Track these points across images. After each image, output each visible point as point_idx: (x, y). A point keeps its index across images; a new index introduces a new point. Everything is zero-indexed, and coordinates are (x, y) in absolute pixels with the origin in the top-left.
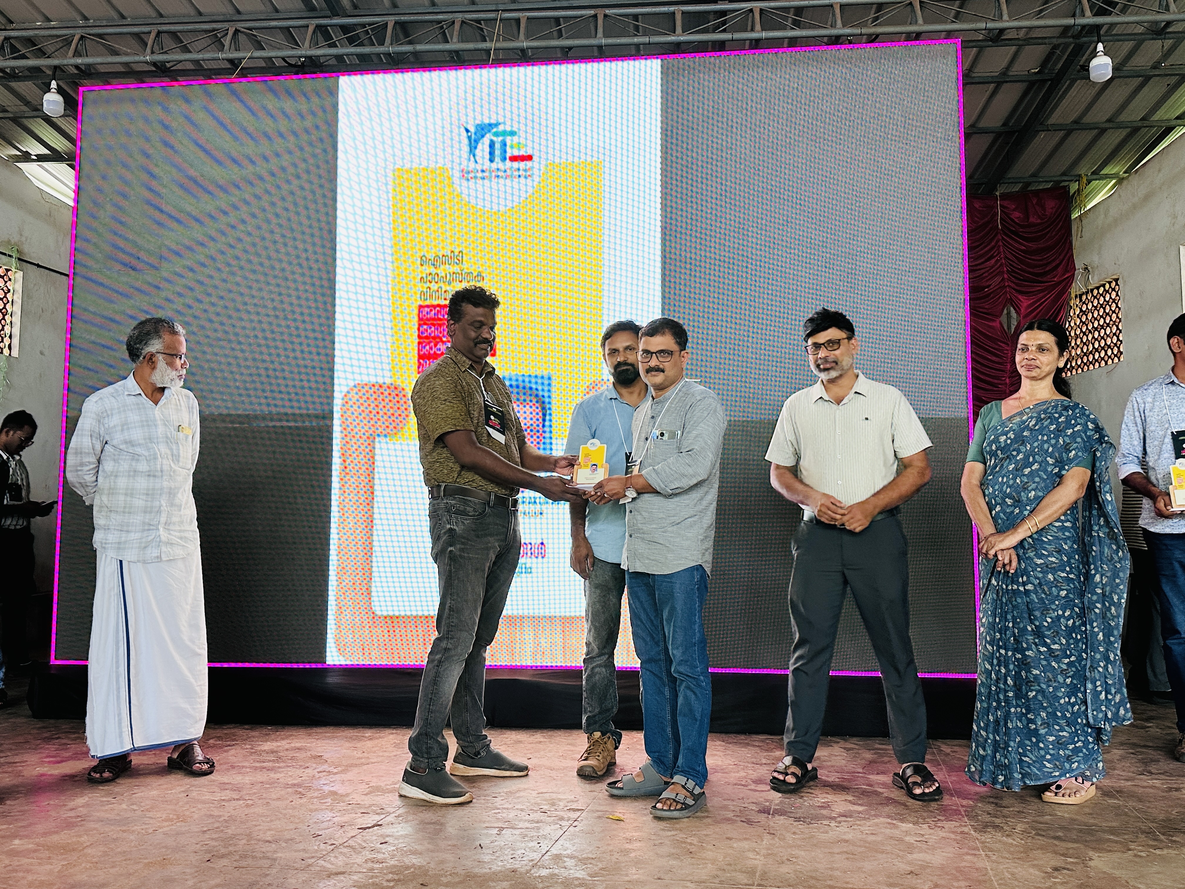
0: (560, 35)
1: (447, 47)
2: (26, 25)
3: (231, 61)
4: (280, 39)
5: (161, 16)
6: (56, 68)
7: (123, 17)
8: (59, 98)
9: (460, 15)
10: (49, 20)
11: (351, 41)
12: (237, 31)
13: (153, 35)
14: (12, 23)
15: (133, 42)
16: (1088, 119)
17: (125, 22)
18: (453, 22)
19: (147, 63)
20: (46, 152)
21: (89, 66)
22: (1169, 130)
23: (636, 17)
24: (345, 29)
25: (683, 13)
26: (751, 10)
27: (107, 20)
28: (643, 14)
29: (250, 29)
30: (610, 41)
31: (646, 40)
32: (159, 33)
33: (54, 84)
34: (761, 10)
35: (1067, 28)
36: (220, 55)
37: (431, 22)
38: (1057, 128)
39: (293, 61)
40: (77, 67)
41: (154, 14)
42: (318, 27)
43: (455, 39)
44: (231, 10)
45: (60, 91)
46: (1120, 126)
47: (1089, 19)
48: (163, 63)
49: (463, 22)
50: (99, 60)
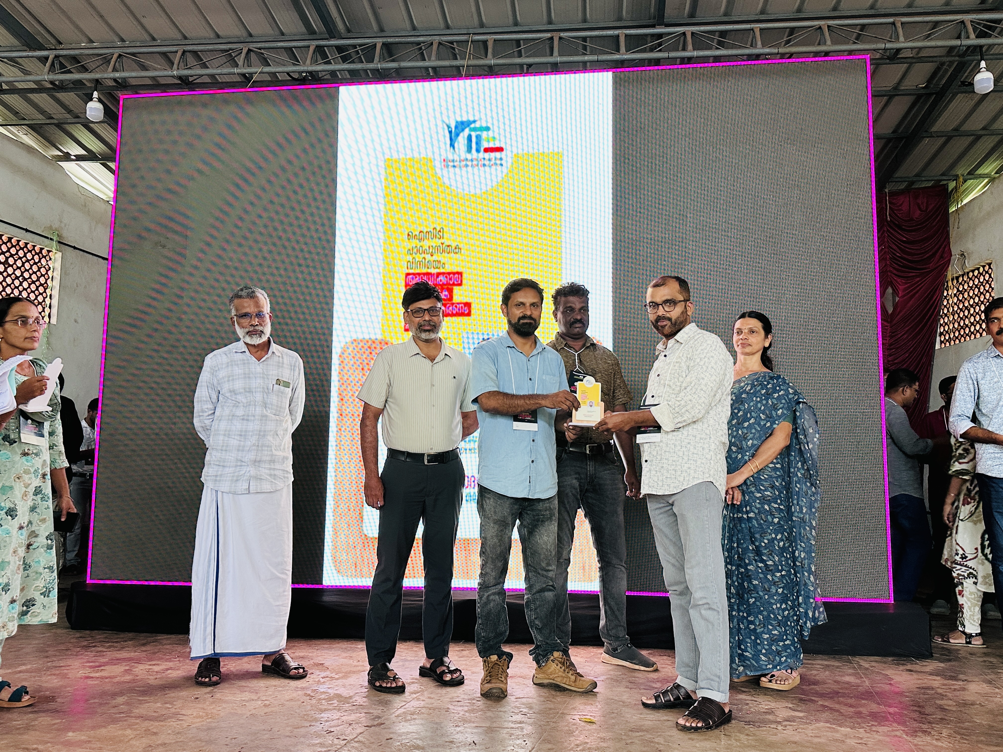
0: (520, 56)
1: (426, 64)
2: (73, 46)
3: (244, 75)
4: (285, 57)
5: (185, 38)
6: (97, 81)
7: (154, 39)
8: (100, 106)
9: (437, 38)
10: (92, 41)
11: (345, 59)
12: (249, 51)
13: (179, 54)
14: (61, 44)
15: (162, 60)
16: (965, 127)
17: (155, 43)
18: (432, 44)
19: (173, 77)
20: (83, 152)
21: (124, 79)
23: (584, 39)
24: (340, 49)
25: (626, 36)
26: (684, 34)
27: (141, 42)
28: (591, 37)
29: (260, 49)
30: (565, 59)
31: (595, 58)
32: (184, 52)
33: (95, 94)
34: (693, 34)
35: (952, 48)
36: (236, 70)
37: (412, 43)
38: (939, 135)
39: (296, 76)
40: (115, 80)
41: (179, 36)
42: (317, 46)
43: (433, 58)
44: (245, 34)
45: (100, 100)
46: (994, 133)
47: (973, 41)
48: (187, 77)
49: (440, 43)
50: (134, 74)
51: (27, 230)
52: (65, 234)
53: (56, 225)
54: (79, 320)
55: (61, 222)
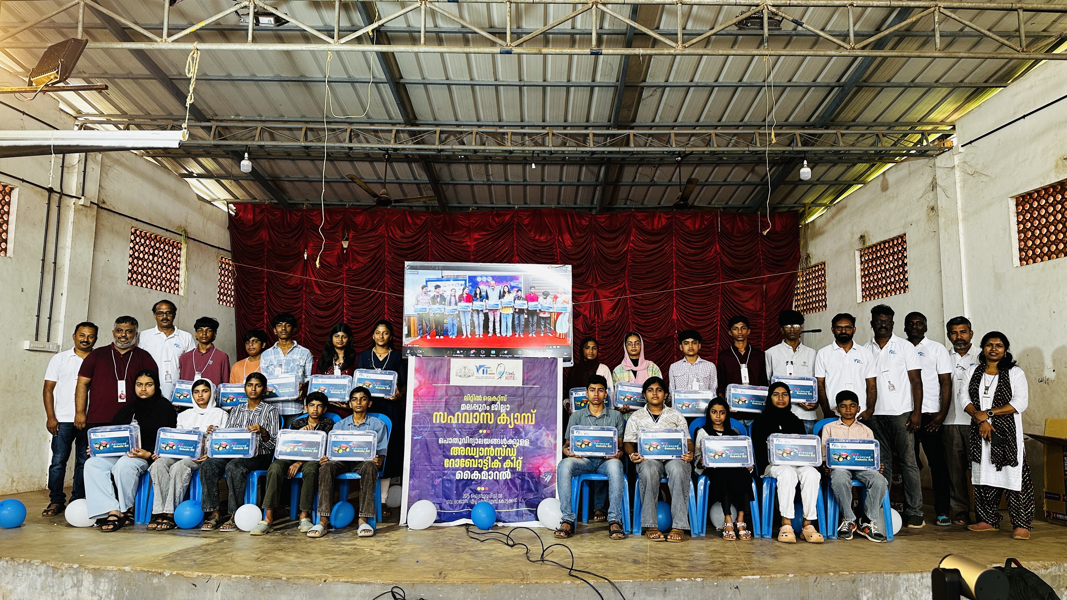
2: (225, 118)
3: (350, 148)
6: (248, 146)
7: (282, 115)
8: (249, 163)
9: (475, 129)
10: (238, 115)
12: (351, 130)
14: (219, 117)
18: (471, 132)
19: (301, 146)
20: (204, 173)
22: (850, 186)
25: (593, 132)
26: (629, 135)
27: (273, 118)
30: (556, 149)
31: (575, 149)
32: (306, 129)
33: (246, 155)
34: (634, 133)
35: (789, 152)
36: (344, 145)
40: (260, 147)
41: (300, 115)
45: (249, 159)
46: (824, 183)
47: (800, 148)
50: (274, 143)
51: (167, 230)
52: (189, 230)
53: (183, 224)
54: (197, 292)
55: (186, 222)
